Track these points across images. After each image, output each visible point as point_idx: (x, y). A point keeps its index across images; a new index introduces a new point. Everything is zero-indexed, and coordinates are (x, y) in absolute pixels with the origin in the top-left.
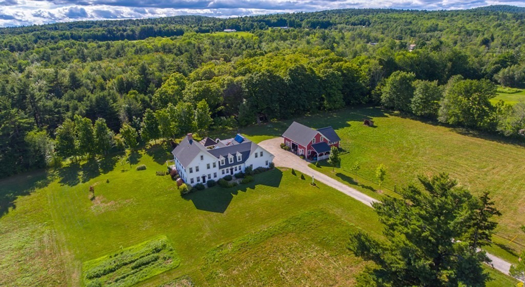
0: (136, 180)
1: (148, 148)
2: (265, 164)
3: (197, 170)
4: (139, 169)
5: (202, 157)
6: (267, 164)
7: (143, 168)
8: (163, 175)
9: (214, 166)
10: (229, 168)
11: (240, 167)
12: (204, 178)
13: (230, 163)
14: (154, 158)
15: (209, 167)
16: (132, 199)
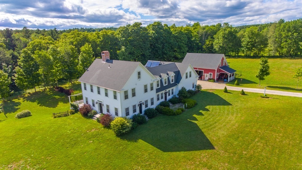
0: (20, 130)
1: (26, 96)
2: (192, 87)
3: (134, 95)
4: (20, 117)
5: (139, 73)
6: (193, 88)
7: (27, 115)
8: (66, 115)
9: (152, 89)
10: (164, 92)
11: (172, 90)
12: (140, 106)
13: (164, 85)
14: (38, 104)
15: (146, 91)
16: (22, 162)
